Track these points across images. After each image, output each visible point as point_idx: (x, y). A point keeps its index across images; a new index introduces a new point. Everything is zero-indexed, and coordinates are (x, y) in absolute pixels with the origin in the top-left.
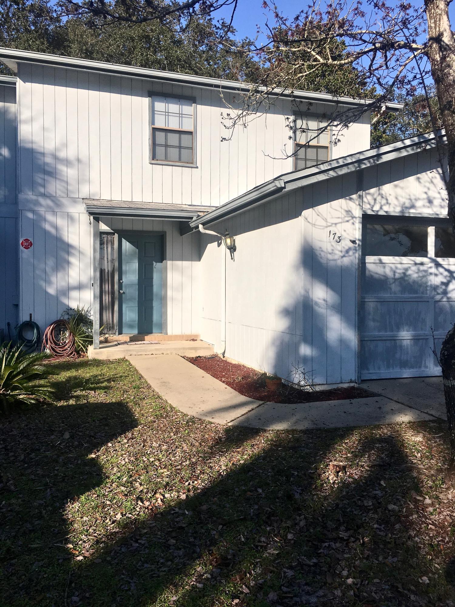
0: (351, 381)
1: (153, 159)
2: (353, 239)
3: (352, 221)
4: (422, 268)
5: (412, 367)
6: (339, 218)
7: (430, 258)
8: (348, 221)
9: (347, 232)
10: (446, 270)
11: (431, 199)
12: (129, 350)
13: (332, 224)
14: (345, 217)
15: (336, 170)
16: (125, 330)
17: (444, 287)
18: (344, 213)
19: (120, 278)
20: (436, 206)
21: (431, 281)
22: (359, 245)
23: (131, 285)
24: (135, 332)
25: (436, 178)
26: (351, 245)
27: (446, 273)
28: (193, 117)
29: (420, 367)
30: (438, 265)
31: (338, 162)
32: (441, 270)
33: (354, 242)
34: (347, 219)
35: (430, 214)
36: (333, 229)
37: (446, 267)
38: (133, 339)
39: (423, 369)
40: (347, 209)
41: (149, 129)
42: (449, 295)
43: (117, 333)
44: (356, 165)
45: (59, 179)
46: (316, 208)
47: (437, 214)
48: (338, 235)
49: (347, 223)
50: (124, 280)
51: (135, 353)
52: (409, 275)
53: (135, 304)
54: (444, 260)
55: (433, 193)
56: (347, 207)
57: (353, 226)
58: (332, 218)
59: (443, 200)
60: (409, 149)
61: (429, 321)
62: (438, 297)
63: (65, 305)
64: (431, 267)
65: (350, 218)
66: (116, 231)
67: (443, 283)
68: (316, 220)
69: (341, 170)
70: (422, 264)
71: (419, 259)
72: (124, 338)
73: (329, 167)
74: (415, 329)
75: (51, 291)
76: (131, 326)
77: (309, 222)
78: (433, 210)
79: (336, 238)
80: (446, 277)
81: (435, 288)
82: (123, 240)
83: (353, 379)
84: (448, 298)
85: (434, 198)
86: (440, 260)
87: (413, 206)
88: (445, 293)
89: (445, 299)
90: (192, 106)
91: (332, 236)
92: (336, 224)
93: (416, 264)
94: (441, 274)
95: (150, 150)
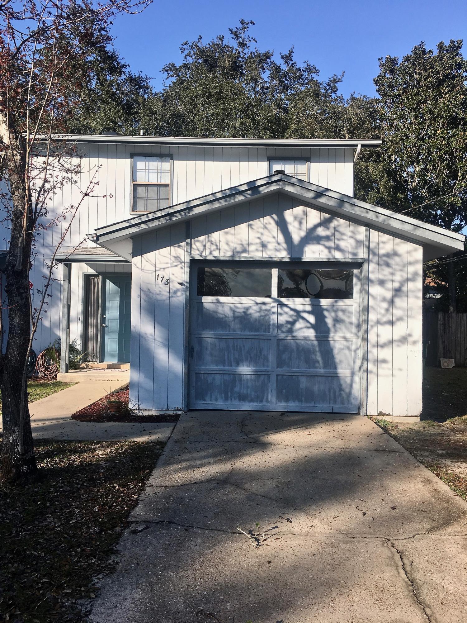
0: (178, 409)
1: (133, 211)
2: (181, 282)
3: (180, 266)
4: (264, 307)
5: (252, 401)
6: (167, 263)
7: (273, 298)
8: (176, 266)
9: (176, 275)
10: (292, 309)
11: (265, 243)
12: (89, 376)
13: (161, 268)
14: (174, 262)
15: (147, 223)
16: (106, 359)
17: (289, 326)
18: (172, 259)
19: (103, 313)
20: (271, 250)
21: (273, 319)
22: (186, 287)
23: (112, 320)
24: (115, 360)
25: (270, 223)
26: (179, 287)
27: (292, 313)
28: (170, 171)
29: (262, 401)
30: (282, 305)
31: (148, 217)
32: (286, 309)
33: (181, 284)
34: (175, 264)
35: (262, 258)
36: (161, 273)
37: (292, 306)
38: (110, 367)
39: (264, 403)
40: (175, 256)
41: (131, 186)
42: (295, 334)
43: (98, 361)
44: (167, 218)
45: (55, 232)
46: (145, 256)
47: (271, 258)
48: (166, 277)
49: (176, 268)
50: (107, 315)
51: (94, 378)
52: (250, 314)
53: (116, 336)
54: (288, 300)
55: (267, 238)
56: (176, 253)
57: (181, 270)
58: (161, 263)
59: (278, 244)
60: (222, 201)
61: (272, 358)
62: (282, 336)
63: (56, 335)
64: (273, 307)
65: (179, 263)
66: (100, 273)
67: (288, 322)
68: (145, 266)
69: (153, 223)
70: (264, 304)
71: (260, 300)
72: (104, 365)
73: (140, 221)
74: (256, 364)
75: (47, 323)
76: (112, 356)
77: (138, 267)
78: (267, 254)
79: (164, 281)
80: (291, 316)
81: (279, 326)
82: (108, 281)
83: (180, 407)
84: (293, 337)
85: (269, 242)
86: (284, 300)
87: (245, 251)
88: (290, 331)
89: (289, 338)
90: (169, 162)
91: (160, 279)
92: (164, 269)
93: (257, 304)
94: (287, 313)
95: (131, 203)
